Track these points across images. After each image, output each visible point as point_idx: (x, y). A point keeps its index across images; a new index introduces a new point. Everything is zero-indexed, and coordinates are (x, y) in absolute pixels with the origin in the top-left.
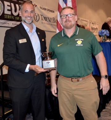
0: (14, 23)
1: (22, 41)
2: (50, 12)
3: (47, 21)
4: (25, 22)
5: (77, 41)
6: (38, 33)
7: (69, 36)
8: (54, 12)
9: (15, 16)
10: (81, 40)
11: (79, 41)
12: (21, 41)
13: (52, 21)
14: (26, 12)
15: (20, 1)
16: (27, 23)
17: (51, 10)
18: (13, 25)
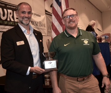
0: (2, 27)
1: (20, 43)
2: (37, 16)
3: (34, 24)
4: (22, 23)
5: (84, 40)
6: (36, 34)
7: (75, 35)
8: (40, 16)
9: (3, 20)
10: (87, 40)
11: (85, 41)
12: (18, 43)
13: (39, 25)
14: (23, 13)
15: (7, 6)
16: (24, 25)
17: (37, 14)
18: (1, 29)
